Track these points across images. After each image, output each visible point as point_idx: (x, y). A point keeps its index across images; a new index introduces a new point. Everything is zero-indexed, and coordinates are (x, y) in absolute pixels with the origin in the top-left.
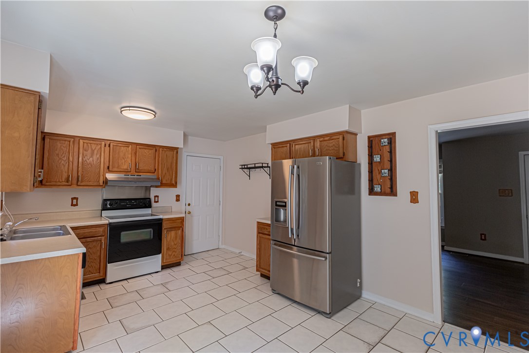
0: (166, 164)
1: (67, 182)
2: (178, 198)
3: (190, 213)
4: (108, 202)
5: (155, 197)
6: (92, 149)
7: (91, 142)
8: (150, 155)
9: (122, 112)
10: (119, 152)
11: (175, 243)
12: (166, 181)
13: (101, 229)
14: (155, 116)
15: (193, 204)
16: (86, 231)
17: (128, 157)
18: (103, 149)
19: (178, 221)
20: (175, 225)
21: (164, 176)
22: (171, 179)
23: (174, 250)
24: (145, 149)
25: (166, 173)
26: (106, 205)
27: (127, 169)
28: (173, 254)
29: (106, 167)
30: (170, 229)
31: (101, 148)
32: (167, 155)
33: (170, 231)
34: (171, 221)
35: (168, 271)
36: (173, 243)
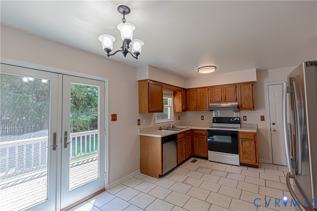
0: (244, 95)
1: (195, 109)
2: (263, 118)
3: (275, 130)
4: (215, 119)
5: (244, 117)
6: (203, 92)
7: (202, 89)
8: (232, 91)
9: (199, 71)
10: (215, 92)
11: (250, 150)
12: (245, 106)
13: (205, 132)
14: (216, 70)
15: (277, 123)
16: (199, 132)
17: (219, 94)
18: (207, 92)
19: (251, 135)
20: (248, 137)
21: (243, 103)
22: (249, 105)
23: (249, 155)
24: (229, 87)
25: (244, 101)
26: (214, 120)
27: (220, 101)
28: (249, 157)
29: (209, 100)
30: (246, 139)
31: (206, 91)
32: (244, 89)
33: (245, 141)
34: (245, 134)
35: (244, 168)
36: (248, 150)
